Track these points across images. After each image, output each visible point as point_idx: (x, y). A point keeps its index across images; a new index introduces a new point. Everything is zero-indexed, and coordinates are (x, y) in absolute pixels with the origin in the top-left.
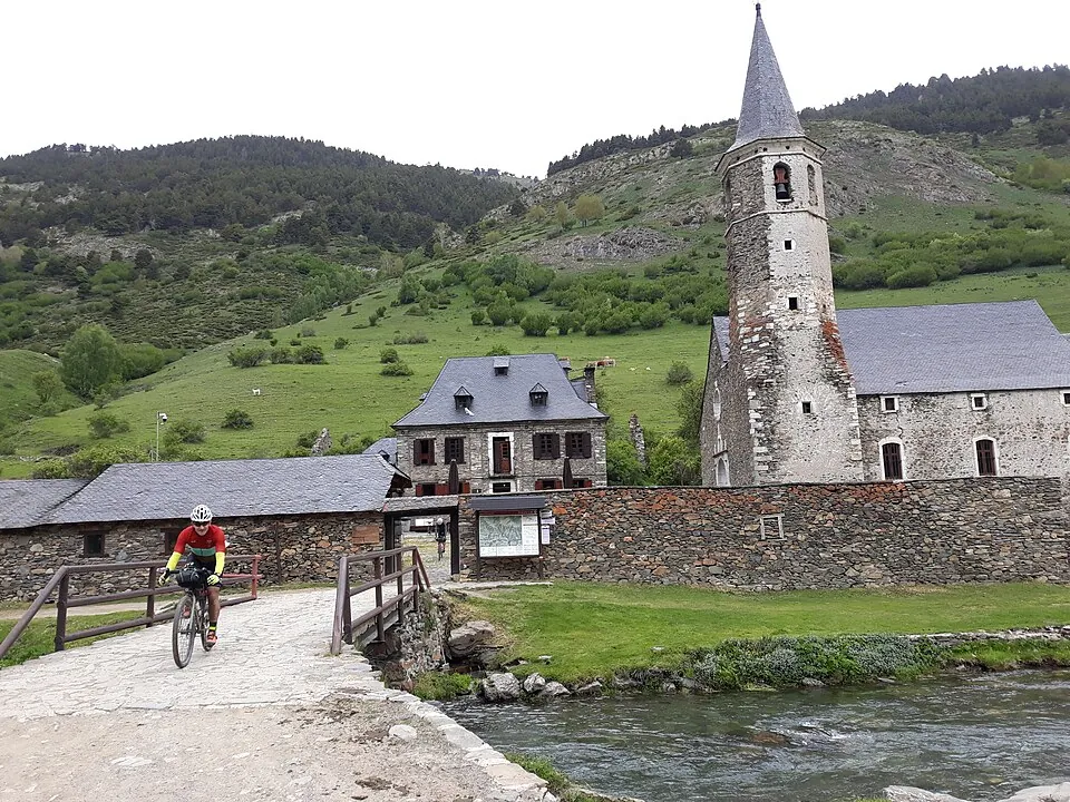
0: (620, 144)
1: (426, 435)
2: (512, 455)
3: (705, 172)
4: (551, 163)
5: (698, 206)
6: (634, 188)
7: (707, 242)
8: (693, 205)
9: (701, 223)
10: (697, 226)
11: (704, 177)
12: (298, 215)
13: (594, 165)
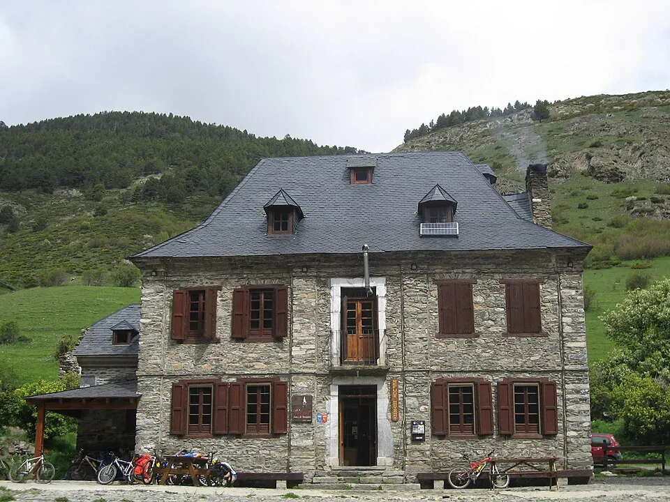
0: (476, 114)
1: (201, 281)
2: (382, 324)
3: (566, 131)
4: (408, 131)
5: (560, 161)
6: (494, 147)
7: (574, 195)
8: (557, 159)
9: (567, 177)
10: (563, 180)
11: (564, 137)
12: (158, 177)
13: (451, 132)
